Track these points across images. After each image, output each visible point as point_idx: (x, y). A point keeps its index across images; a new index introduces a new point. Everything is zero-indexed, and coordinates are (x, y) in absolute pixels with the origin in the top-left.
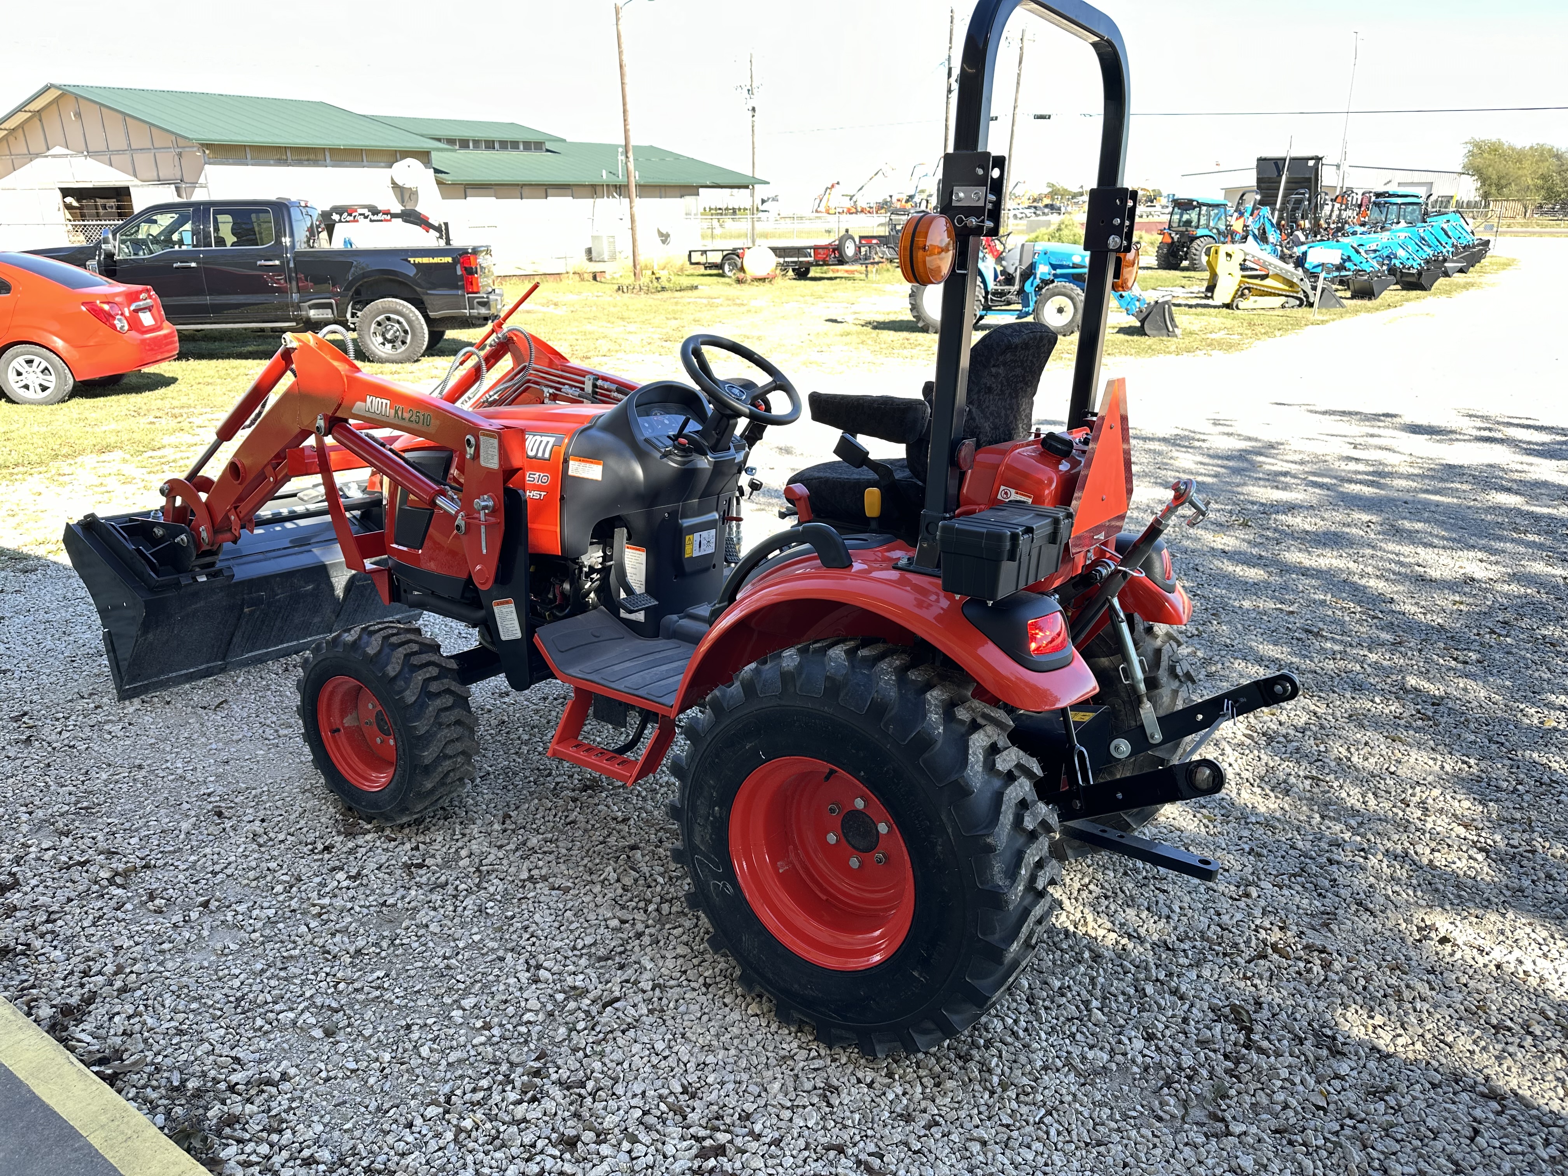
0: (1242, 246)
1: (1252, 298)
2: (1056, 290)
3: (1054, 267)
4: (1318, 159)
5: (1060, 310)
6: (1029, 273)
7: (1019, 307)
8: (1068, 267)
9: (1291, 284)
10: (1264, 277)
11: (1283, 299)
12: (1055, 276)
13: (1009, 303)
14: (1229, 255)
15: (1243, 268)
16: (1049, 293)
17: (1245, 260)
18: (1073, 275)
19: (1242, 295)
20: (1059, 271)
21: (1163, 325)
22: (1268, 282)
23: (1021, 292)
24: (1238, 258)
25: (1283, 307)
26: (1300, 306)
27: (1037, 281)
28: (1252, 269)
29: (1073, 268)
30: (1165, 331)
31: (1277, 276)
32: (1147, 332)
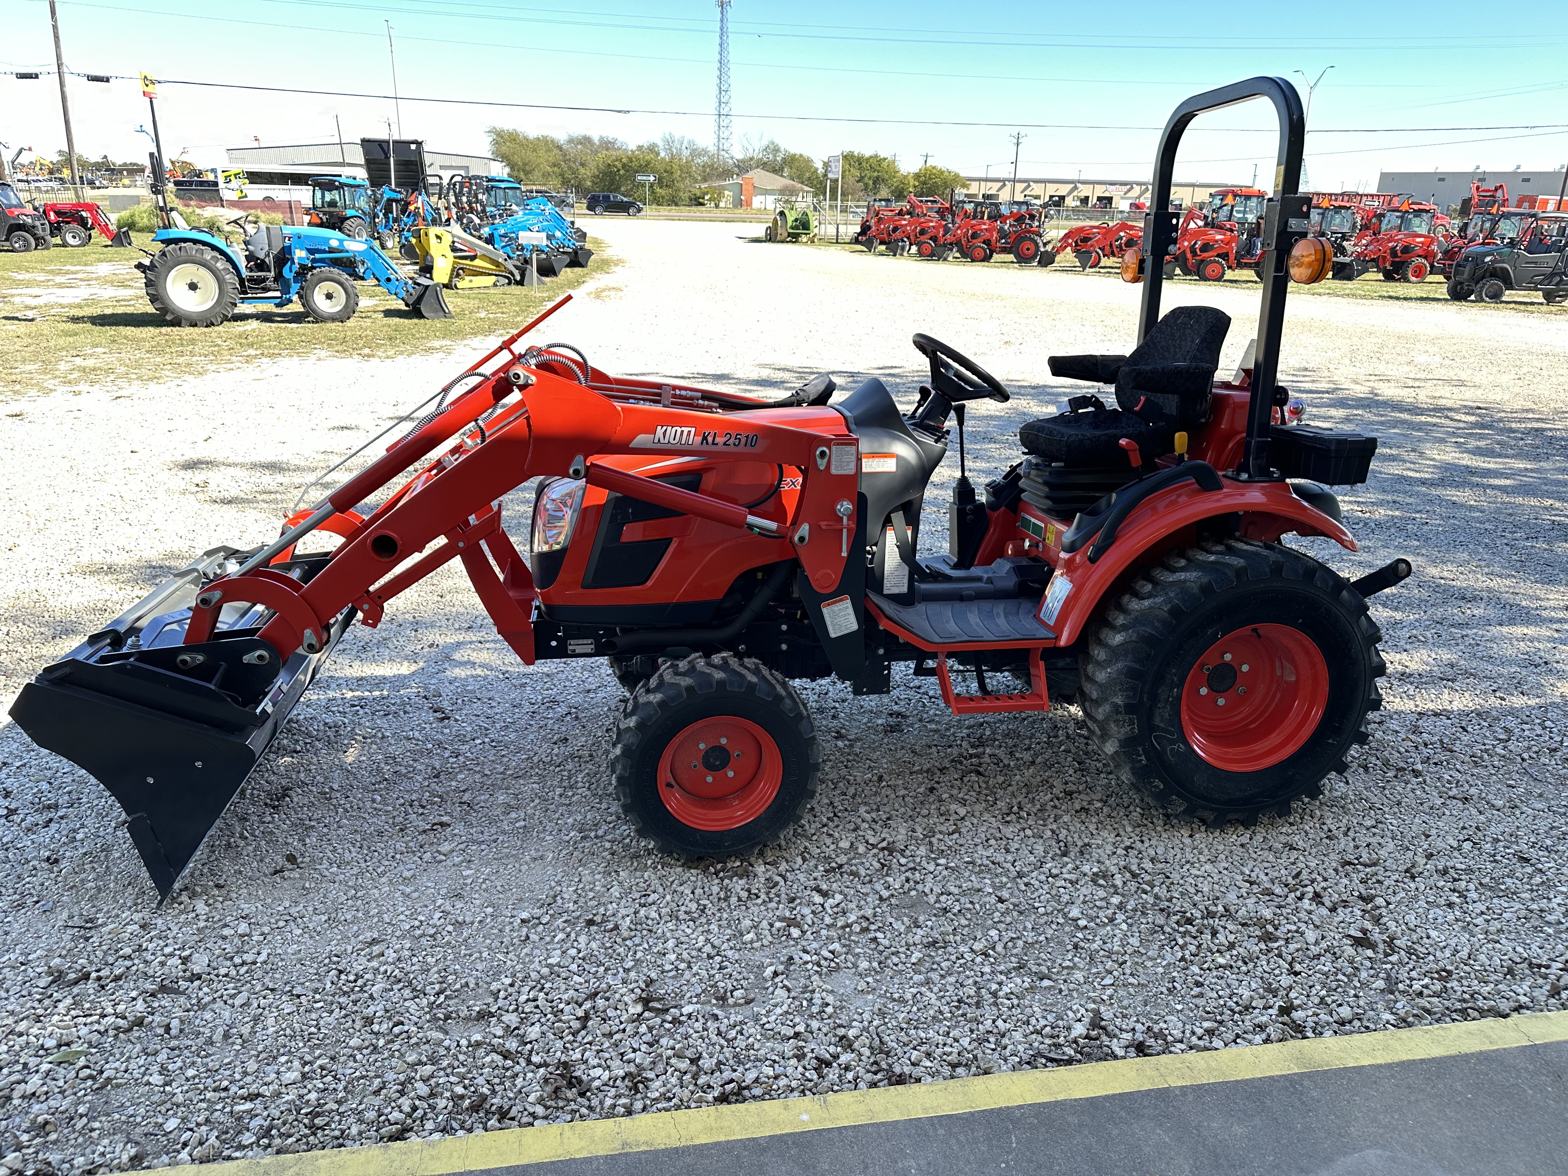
0: (447, 228)
1: (468, 278)
2: (323, 275)
3: (311, 251)
4: (419, 144)
5: (329, 296)
6: (284, 257)
7: (278, 294)
8: (324, 252)
9: (497, 264)
10: (473, 258)
11: (494, 278)
12: (314, 261)
13: (266, 290)
14: (438, 237)
15: (454, 249)
16: (315, 279)
17: (453, 242)
18: (331, 259)
19: (458, 275)
20: (317, 256)
21: (438, 307)
22: (478, 262)
23: (279, 277)
24: (447, 240)
25: (495, 285)
26: (509, 284)
27: (296, 268)
28: (462, 250)
29: (330, 252)
30: (442, 313)
31: (484, 257)
32: (425, 314)
